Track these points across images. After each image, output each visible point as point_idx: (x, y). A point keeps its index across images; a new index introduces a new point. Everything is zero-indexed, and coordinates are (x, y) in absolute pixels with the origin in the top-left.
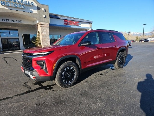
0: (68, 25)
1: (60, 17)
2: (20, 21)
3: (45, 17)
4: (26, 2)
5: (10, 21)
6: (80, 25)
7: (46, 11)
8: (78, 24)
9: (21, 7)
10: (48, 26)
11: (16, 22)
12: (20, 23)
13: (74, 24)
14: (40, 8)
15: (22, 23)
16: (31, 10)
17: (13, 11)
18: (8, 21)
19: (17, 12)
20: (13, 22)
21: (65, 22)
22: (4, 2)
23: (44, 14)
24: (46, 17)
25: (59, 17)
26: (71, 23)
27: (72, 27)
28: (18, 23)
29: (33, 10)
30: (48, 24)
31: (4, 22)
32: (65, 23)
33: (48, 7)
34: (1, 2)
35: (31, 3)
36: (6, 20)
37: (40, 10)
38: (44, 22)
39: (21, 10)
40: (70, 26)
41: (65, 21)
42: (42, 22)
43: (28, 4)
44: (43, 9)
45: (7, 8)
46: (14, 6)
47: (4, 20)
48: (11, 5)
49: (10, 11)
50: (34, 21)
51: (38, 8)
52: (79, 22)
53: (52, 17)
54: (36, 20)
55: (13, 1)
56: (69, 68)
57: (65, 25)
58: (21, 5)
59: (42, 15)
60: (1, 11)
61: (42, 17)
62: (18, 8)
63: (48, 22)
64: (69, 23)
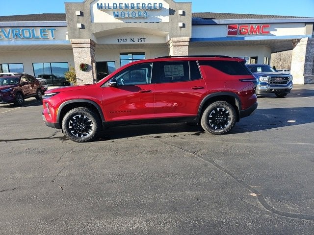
0: (238, 36)
1: (219, 21)
2: (143, 40)
3: (182, 26)
4: (149, 5)
5: (129, 42)
6: (271, 32)
7: (185, 15)
8: (266, 30)
9: (143, 15)
10: (187, 43)
11: (136, 42)
12: (143, 42)
13: (255, 32)
14: (175, 11)
15: (145, 42)
16: (158, 17)
17: (130, 25)
18: (125, 41)
19: (135, 25)
20: (132, 43)
21: (231, 30)
22: (117, 13)
23: (180, 21)
24: (184, 25)
25: (216, 21)
26: (247, 30)
27: (247, 38)
28: (139, 43)
29: (161, 17)
30: (188, 39)
31: (120, 43)
32: (229, 33)
33: (191, 6)
34: (114, 13)
35: (158, 5)
36: (123, 40)
37: (174, 14)
38: (181, 36)
39: (142, 20)
40: (243, 38)
41: (230, 28)
42: (177, 36)
43: (152, 8)
44: (181, 12)
45: (122, 22)
46: (131, 16)
47: (120, 41)
48: (127, 16)
49: (126, 25)
50: (165, 37)
51: (171, 12)
52: (270, 25)
53: (201, 23)
54: (167, 35)
55: (130, 8)
56: (80, 117)
57: (231, 36)
58: (142, 12)
59: (177, 24)
60: (114, 27)
61: (177, 27)
62: (137, 18)
63: (187, 36)
64: (240, 30)
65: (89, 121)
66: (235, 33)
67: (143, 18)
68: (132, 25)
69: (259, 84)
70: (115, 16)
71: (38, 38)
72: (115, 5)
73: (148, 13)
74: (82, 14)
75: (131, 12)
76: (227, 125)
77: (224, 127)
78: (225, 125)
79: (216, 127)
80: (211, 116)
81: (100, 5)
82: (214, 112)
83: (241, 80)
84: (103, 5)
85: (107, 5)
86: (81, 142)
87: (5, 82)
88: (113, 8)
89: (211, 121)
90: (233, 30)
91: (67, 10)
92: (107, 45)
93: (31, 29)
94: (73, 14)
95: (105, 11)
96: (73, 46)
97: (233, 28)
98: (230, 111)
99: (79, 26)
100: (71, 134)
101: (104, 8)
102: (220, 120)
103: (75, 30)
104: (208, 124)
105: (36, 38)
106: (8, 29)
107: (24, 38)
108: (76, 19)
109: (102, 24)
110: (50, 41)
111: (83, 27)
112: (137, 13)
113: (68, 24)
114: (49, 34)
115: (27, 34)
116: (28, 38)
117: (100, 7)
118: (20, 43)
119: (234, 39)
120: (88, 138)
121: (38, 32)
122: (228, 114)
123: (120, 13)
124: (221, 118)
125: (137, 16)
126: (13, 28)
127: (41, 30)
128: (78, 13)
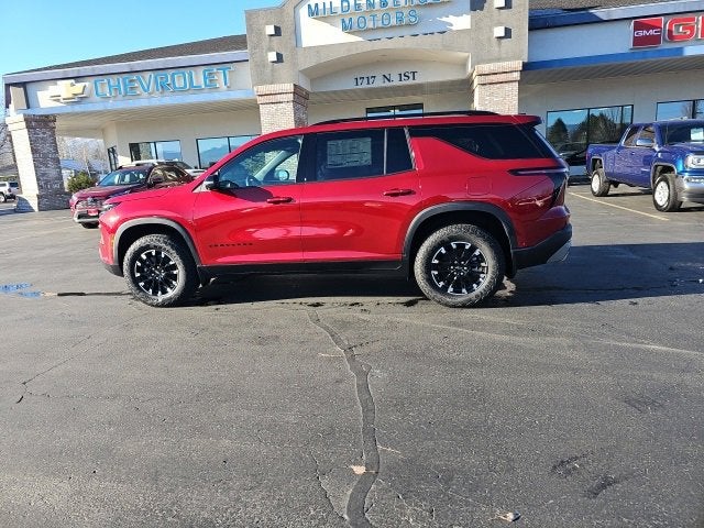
0: (664, 46)
1: (609, 12)
2: (411, 76)
3: (503, 34)
5: (379, 83)
7: (510, 7)
9: (406, 20)
10: (517, 76)
11: (396, 82)
12: (411, 82)
15: (416, 82)
16: (444, 19)
17: (377, 46)
18: (371, 80)
19: (390, 45)
20: (387, 84)
21: (642, 33)
22: (350, 20)
23: (500, 24)
24: (508, 33)
25: (600, 13)
26: (692, 28)
27: (692, 50)
28: (404, 83)
29: (451, 19)
30: (518, 65)
31: (359, 87)
32: (638, 41)
34: (343, 21)
36: (366, 80)
37: (482, 9)
38: (499, 60)
39: (407, 32)
40: (680, 50)
41: (638, 27)
42: (489, 61)
44: (500, 2)
45: (361, 39)
46: (379, 24)
47: (360, 82)
48: (370, 25)
49: (369, 47)
50: (464, 65)
53: (559, 23)
54: (466, 60)
55: (377, 7)
56: (154, 254)
57: (644, 49)
58: (406, 12)
59: (492, 32)
60: (342, 54)
61: (489, 39)
62: (395, 26)
63: (515, 58)
64: (670, 31)
65: (171, 263)
66: (655, 40)
67: (408, 25)
68: (384, 44)
69: (686, 175)
70: (345, 28)
71: (199, 89)
72: (345, 4)
73: (419, 12)
74: (278, 31)
75: (379, 15)
76: (478, 284)
77: (470, 290)
78: (475, 285)
79: (450, 289)
80: (436, 262)
81: (313, 7)
82: (444, 251)
83: (514, 172)
84: (321, 7)
85: (328, 6)
86: (157, 306)
87: (127, 178)
88: (340, 12)
89: (436, 273)
90: (647, 32)
91: (250, 27)
92: (335, 92)
93: (187, 71)
94: (261, 32)
95: (324, 19)
96: (260, 100)
97: (648, 27)
98: (484, 250)
99: (272, 56)
100: (139, 288)
101: (321, 14)
102: (460, 271)
103: (264, 66)
104: (429, 280)
105: (196, 88)
106: (147, 75)
107: (176, 91)
108: (265, 43)
109: (318, 49)
110: (222, 95)
111: (280, 58)
112: (393, 14)
113: (252, 55)
114: (220, 78)
115: (179, 83)
116: (182, 90)
117: (313, 12)
118: (169, 100)
119: (650, 55)
120: (171, 298)
121: (199, 77)
122: (481, 258)
123: (355, 19)
124: (463, 266)
125: (394, 22)
126: (156, 72)
127: (204, 72)
128: (270, 30)
